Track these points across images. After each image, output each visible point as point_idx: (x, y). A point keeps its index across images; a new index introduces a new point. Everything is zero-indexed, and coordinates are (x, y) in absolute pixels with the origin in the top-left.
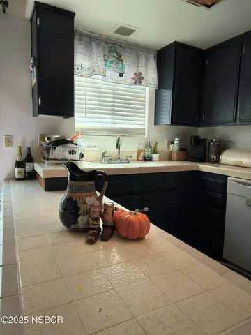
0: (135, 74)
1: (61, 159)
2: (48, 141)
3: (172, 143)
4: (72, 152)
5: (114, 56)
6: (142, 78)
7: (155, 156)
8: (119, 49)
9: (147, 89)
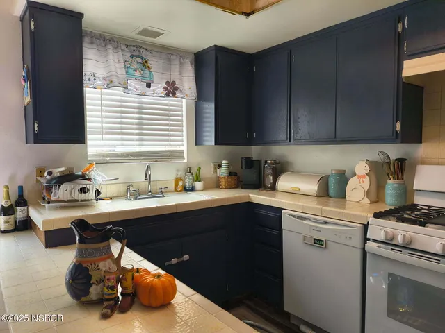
0: (167, 83)
1: (68, 201)
2: (48, 177)
3: (220, 166)
4: (84, 190)
5: (138, 62)
6: (177, 89)
7: (198, 185)
8: (144, 53)
9: (184, 101)
